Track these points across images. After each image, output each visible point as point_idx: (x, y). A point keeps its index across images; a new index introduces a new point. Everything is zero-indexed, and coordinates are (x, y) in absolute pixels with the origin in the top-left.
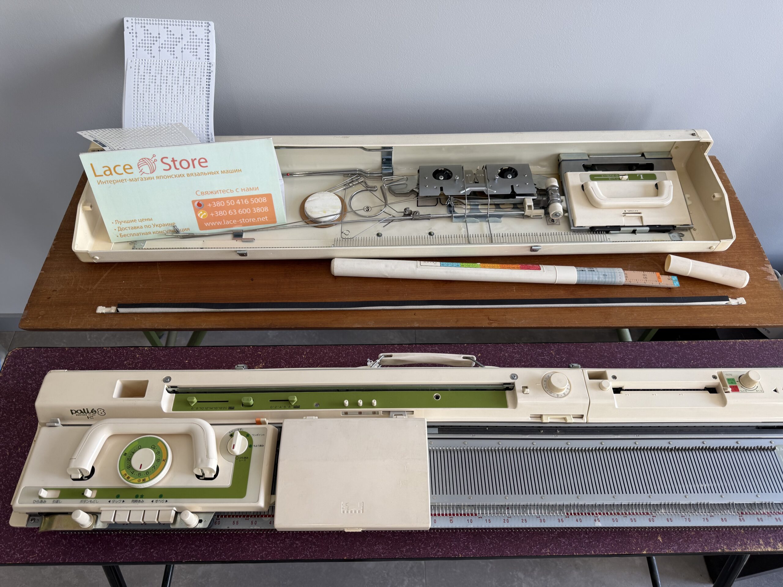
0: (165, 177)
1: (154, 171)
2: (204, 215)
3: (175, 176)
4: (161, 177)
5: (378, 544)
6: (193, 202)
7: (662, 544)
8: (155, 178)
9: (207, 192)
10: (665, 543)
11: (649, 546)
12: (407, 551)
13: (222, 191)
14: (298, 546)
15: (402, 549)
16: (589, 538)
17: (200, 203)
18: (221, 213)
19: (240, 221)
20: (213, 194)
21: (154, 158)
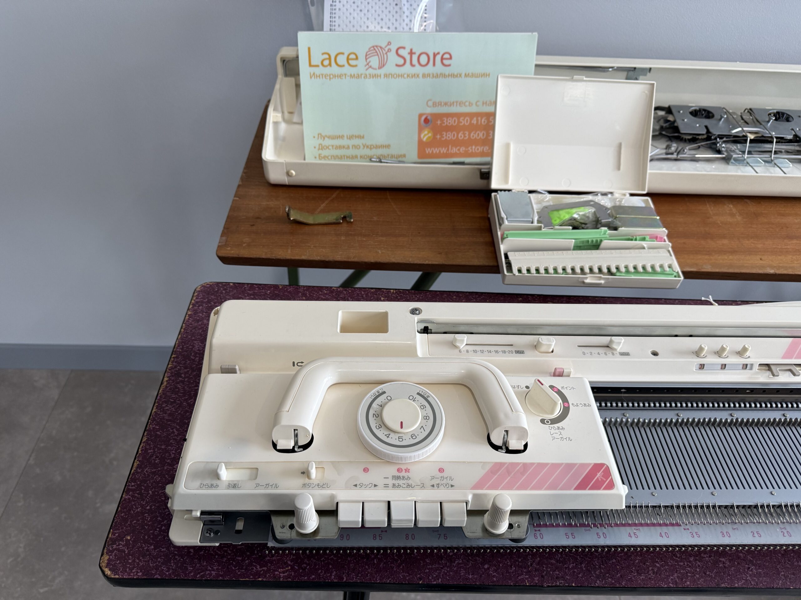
0: (395, 76)
1: (384, 66)
2: (428, 137)
3: (408, 76)
4: (390, 76)
6: (420, 116)
8: (382, 76)
9: (440, 103)
13: (458, 103)
17: (428, 118)
18: (450, 136)
19: (469, 148)
20: (447, 106)
21: (389, 47)
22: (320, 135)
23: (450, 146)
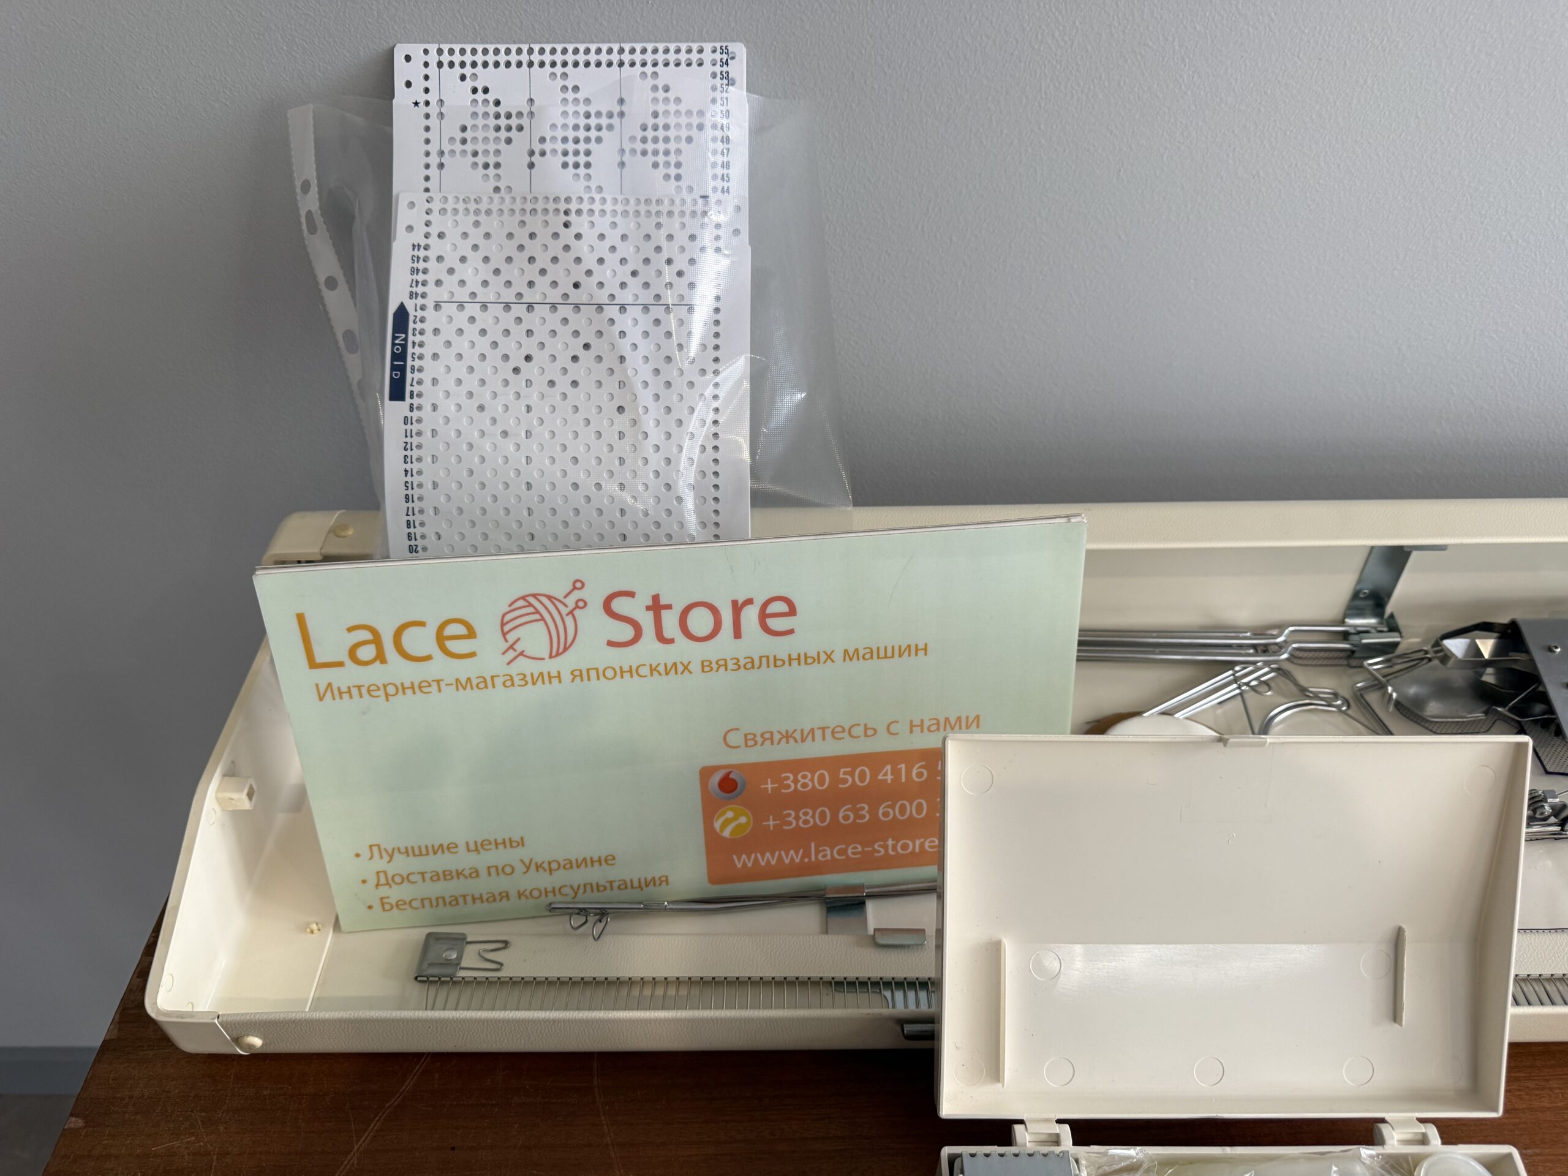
0: (609, 673)
1: (566, 649)
2: (739, 826)
3: (652, 670)
4: (593, 674)
6: (706, 773)
8: (566, 677)
9: (767, 736)
13: (828, 732)
17: (732, 776)
18: (809, 818)
19: (876, 847)
20: (791, 740)
21: (576, 595)
22: (375, 849)
23: (813, 845)
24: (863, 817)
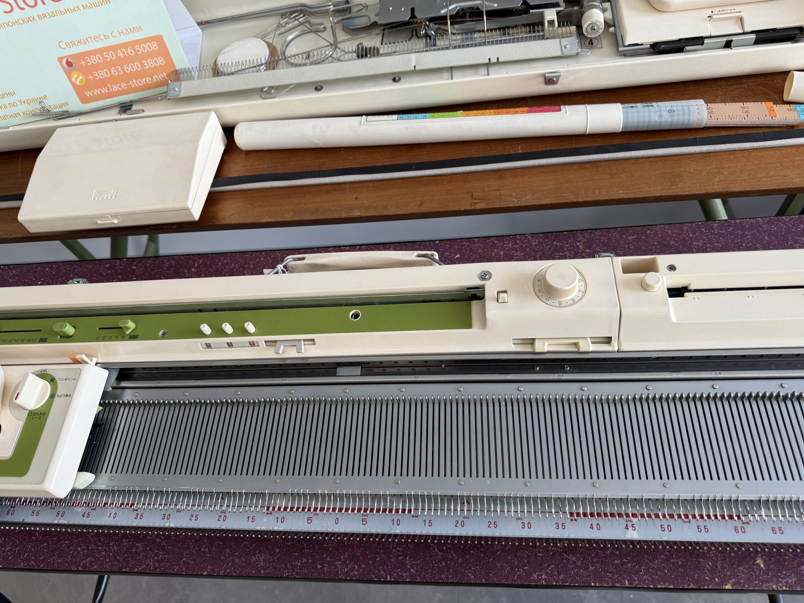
2: (80, 80)
4: (5, 25)
5: (259, 553)
6: (60, 59)
7: (764, 572)
9: (73, 43)
10: (771, 570)
11: (738, 576)
12: (302, 566)
14: (139, 551)
15: (295, 562)
16: (621, 556)
17: (69, 60)
18: (102, 74)
19: (130, 82)
20: (81, 43)
23: (109, 85)
24: (120, 72)
